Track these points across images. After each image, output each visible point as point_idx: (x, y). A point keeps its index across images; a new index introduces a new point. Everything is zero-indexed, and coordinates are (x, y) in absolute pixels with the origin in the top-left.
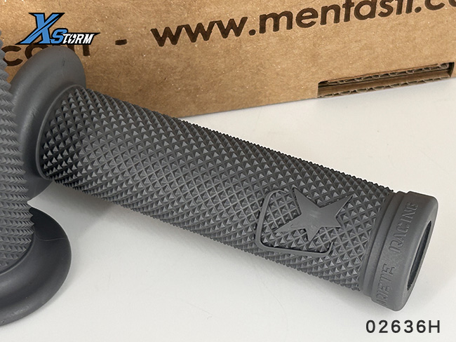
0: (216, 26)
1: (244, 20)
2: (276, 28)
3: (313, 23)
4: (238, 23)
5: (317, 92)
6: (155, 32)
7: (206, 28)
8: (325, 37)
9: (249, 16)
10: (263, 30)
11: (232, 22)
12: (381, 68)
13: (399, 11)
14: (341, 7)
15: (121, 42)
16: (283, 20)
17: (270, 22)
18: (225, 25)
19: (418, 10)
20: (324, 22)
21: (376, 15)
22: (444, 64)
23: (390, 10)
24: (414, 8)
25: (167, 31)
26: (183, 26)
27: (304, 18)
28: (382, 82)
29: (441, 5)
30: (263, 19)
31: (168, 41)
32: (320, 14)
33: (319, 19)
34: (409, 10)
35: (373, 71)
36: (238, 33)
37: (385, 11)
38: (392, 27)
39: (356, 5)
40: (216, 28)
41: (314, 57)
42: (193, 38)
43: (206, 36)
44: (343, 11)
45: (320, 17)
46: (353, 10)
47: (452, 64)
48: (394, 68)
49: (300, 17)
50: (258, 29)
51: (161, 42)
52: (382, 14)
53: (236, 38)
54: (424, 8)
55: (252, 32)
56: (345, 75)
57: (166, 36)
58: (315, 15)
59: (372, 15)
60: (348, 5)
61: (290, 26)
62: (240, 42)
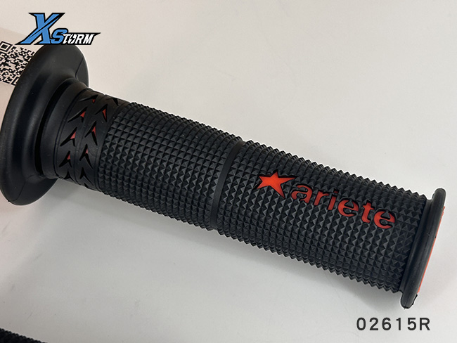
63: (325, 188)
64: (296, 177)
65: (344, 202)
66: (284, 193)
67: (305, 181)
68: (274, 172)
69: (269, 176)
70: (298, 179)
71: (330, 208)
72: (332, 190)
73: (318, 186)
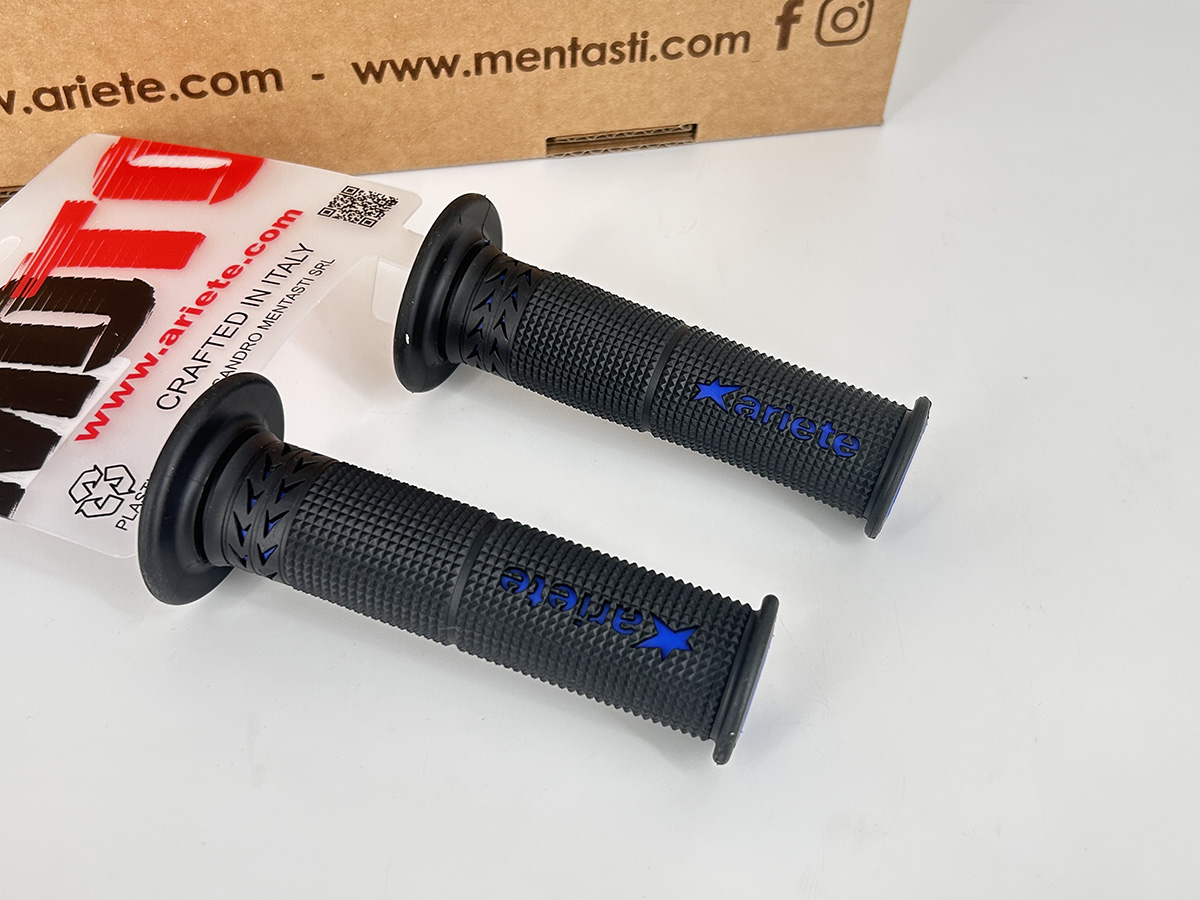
0: (425, 63)
1: (456, 58)
2: (494, 68)
3: (534, 67)
4: (450, 61)
5: (544, 150)
6: (356, 66)
7: (414, 65)
8: (551, 85)
9: (462, 54)
10: (478, 70)
11: (443, 60)
12: (615, 126)
13: (632, 58)
14: (566, 48)
15: (318, 77)
16: (501, 61)
17: (486, 63)
18: (436, 62)
19: (654, 58)
20: (547, 65)
21: (607, 61)
22: (687, 126)
23: (622, 56)
24: (648, 56)
25: (370, 66)
26: (388, 61)
27: (524, 59)
28: (618, 144)
29: (679, 55)
30: (478, 58)
31: (371, 77)
32: (542, 55)
33: (541, 63)
34: (643, 57)
35: (608, 129)
36: (450, 71)
37: (617, 57)
38: (625, 77)
39: (583, 48)
40: (425, 65)
41: (540, 108)
42: (400, 75)
43: (415, 74)
44: (568, 54)
45: (543, 60)
46: (579, 53)
47: (695, 126)
48: (629, 126)
49: (520, 59)
50: (472, 69)
51: (363, 78)
52: (613, 61)
53: (449, 79)
54: (660, 56)
55: (467, 73)
56: (576, 132)
57: (368, 72)
58: (536, 57)
59: (602, 60)
60: (574, 46)
61: (509, 68)
62: (453, 85)
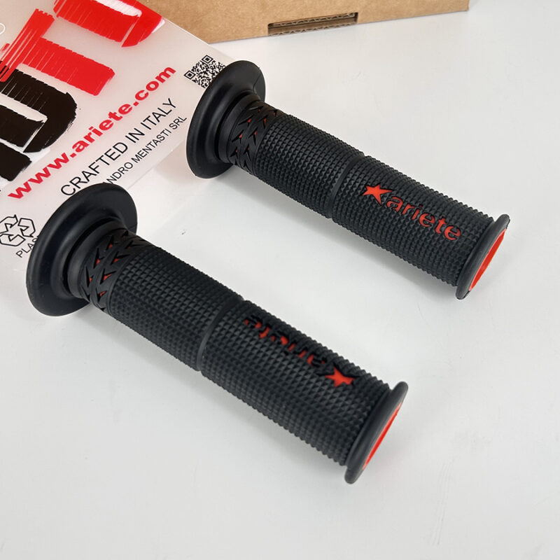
63: (413, 202)
64: (393, 190)
65: (425, 215)
66: (382, 201)
67: (399, 195)
68: (377, 185)
69: (373, 187)
70: (395, 192)
71: (414, 218)
72: (418, 205)
73: (409, 200)
